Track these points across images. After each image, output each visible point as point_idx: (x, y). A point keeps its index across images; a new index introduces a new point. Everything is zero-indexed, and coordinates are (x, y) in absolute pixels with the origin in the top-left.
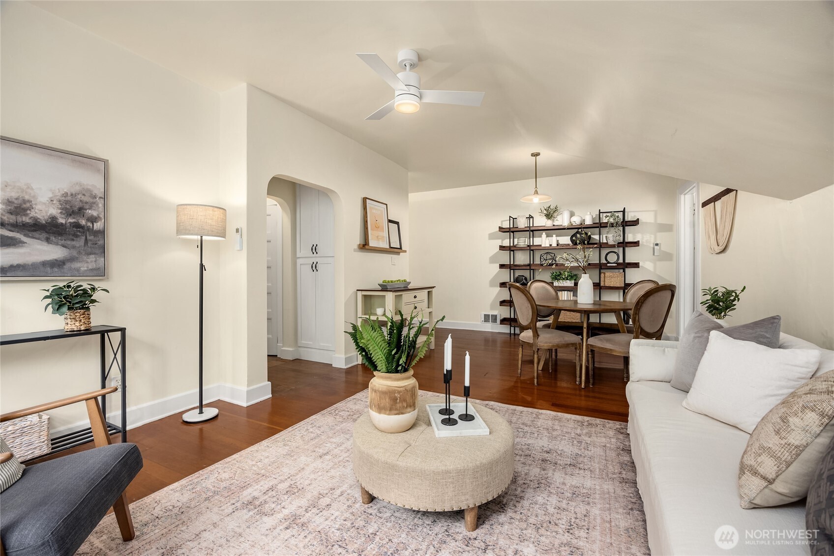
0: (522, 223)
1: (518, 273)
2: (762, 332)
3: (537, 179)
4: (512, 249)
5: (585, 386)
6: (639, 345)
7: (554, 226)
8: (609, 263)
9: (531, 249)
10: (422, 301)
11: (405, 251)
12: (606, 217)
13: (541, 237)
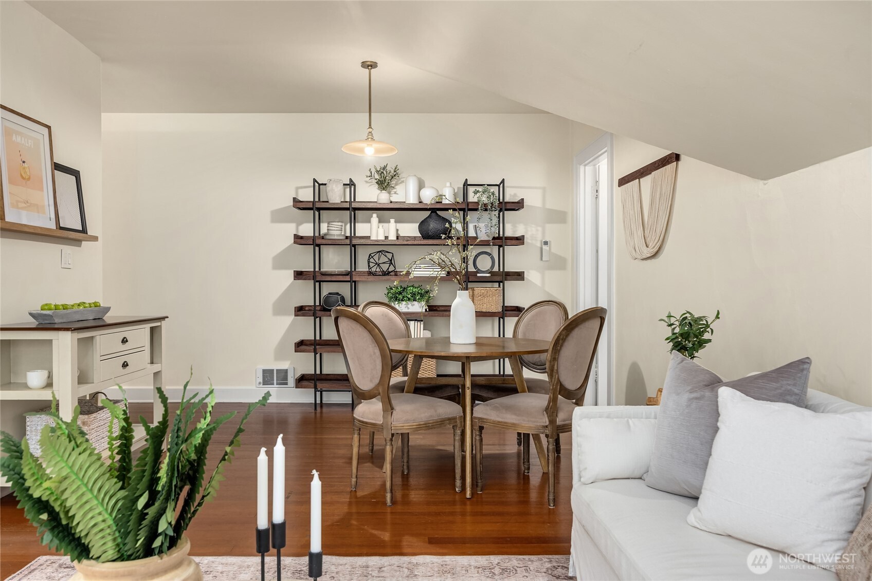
0: (336, 195)
1: (327, 289)
2: (789, 385)
3: (372, 114)
4: (318, 241)
5: (473, 494)
6: (588, 417)
7: (391, 202)
8: (479, 271)
9: (352, 244)
10: (139, 350)
11: (95, 239)
12: (476, 192)
13: (369, 222)
